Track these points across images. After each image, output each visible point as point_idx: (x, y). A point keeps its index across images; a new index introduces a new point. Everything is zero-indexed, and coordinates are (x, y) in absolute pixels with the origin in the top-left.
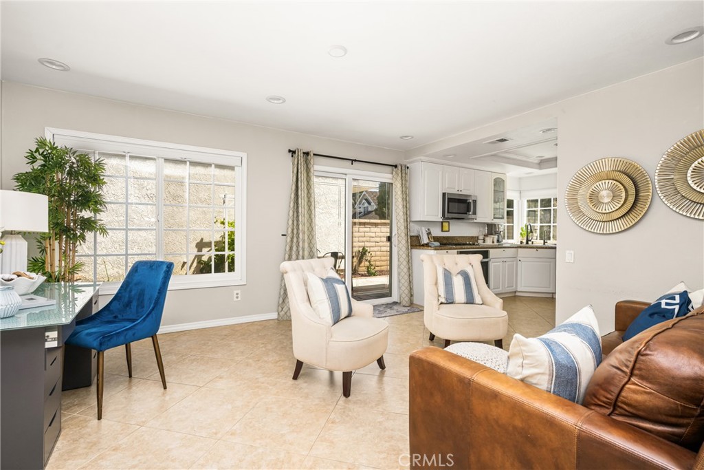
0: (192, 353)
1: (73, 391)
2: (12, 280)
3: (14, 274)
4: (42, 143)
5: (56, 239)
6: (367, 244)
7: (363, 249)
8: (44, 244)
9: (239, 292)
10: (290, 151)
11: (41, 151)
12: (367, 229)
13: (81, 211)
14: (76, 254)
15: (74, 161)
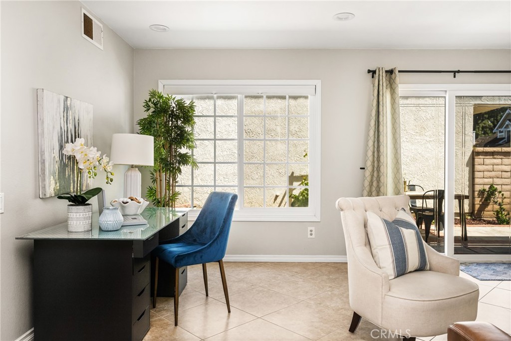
0: (261, 285)
1: (166, 298)
2: (127, 202)
3: (129, 198)
4: (153, 94)
5: (163, 172)
6: (497, 181)
7: (490, 188)
8: (155, 176)
9: (313, 228)
10: (369, 71)
11: (152, 100)
12: (498, 161)
13: (181, 148)
14: (177, 184)
15: (174, 106)
